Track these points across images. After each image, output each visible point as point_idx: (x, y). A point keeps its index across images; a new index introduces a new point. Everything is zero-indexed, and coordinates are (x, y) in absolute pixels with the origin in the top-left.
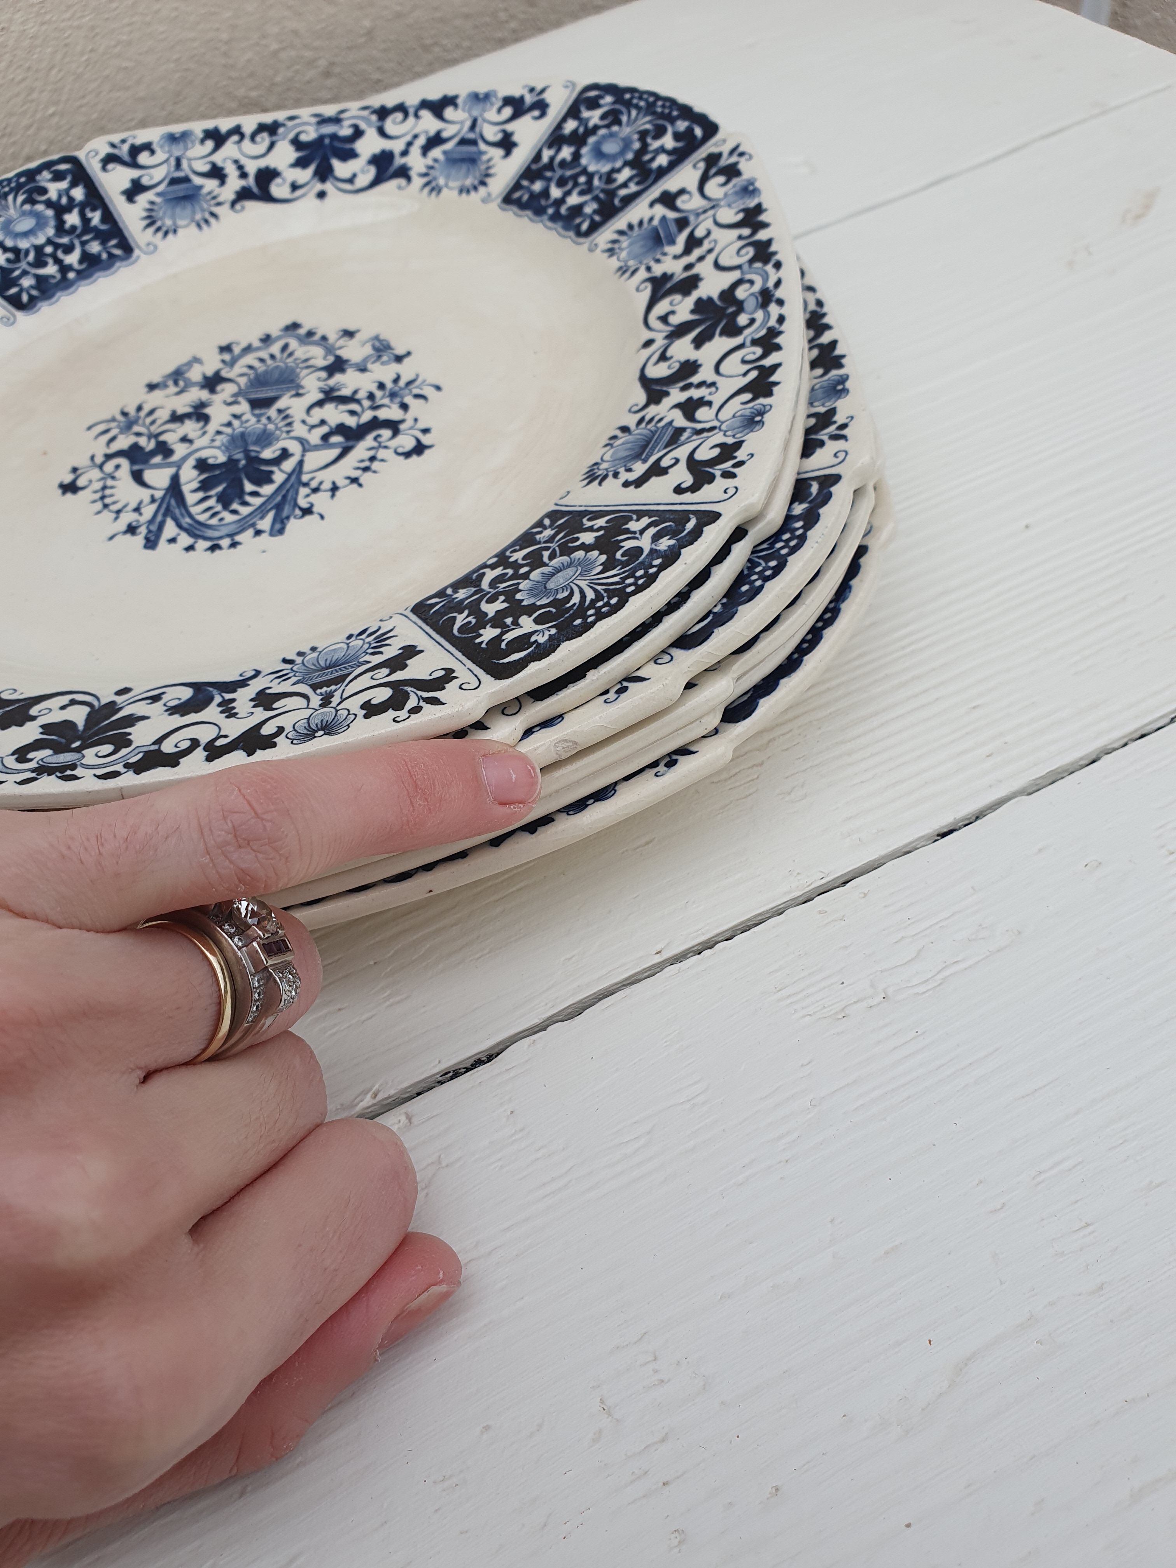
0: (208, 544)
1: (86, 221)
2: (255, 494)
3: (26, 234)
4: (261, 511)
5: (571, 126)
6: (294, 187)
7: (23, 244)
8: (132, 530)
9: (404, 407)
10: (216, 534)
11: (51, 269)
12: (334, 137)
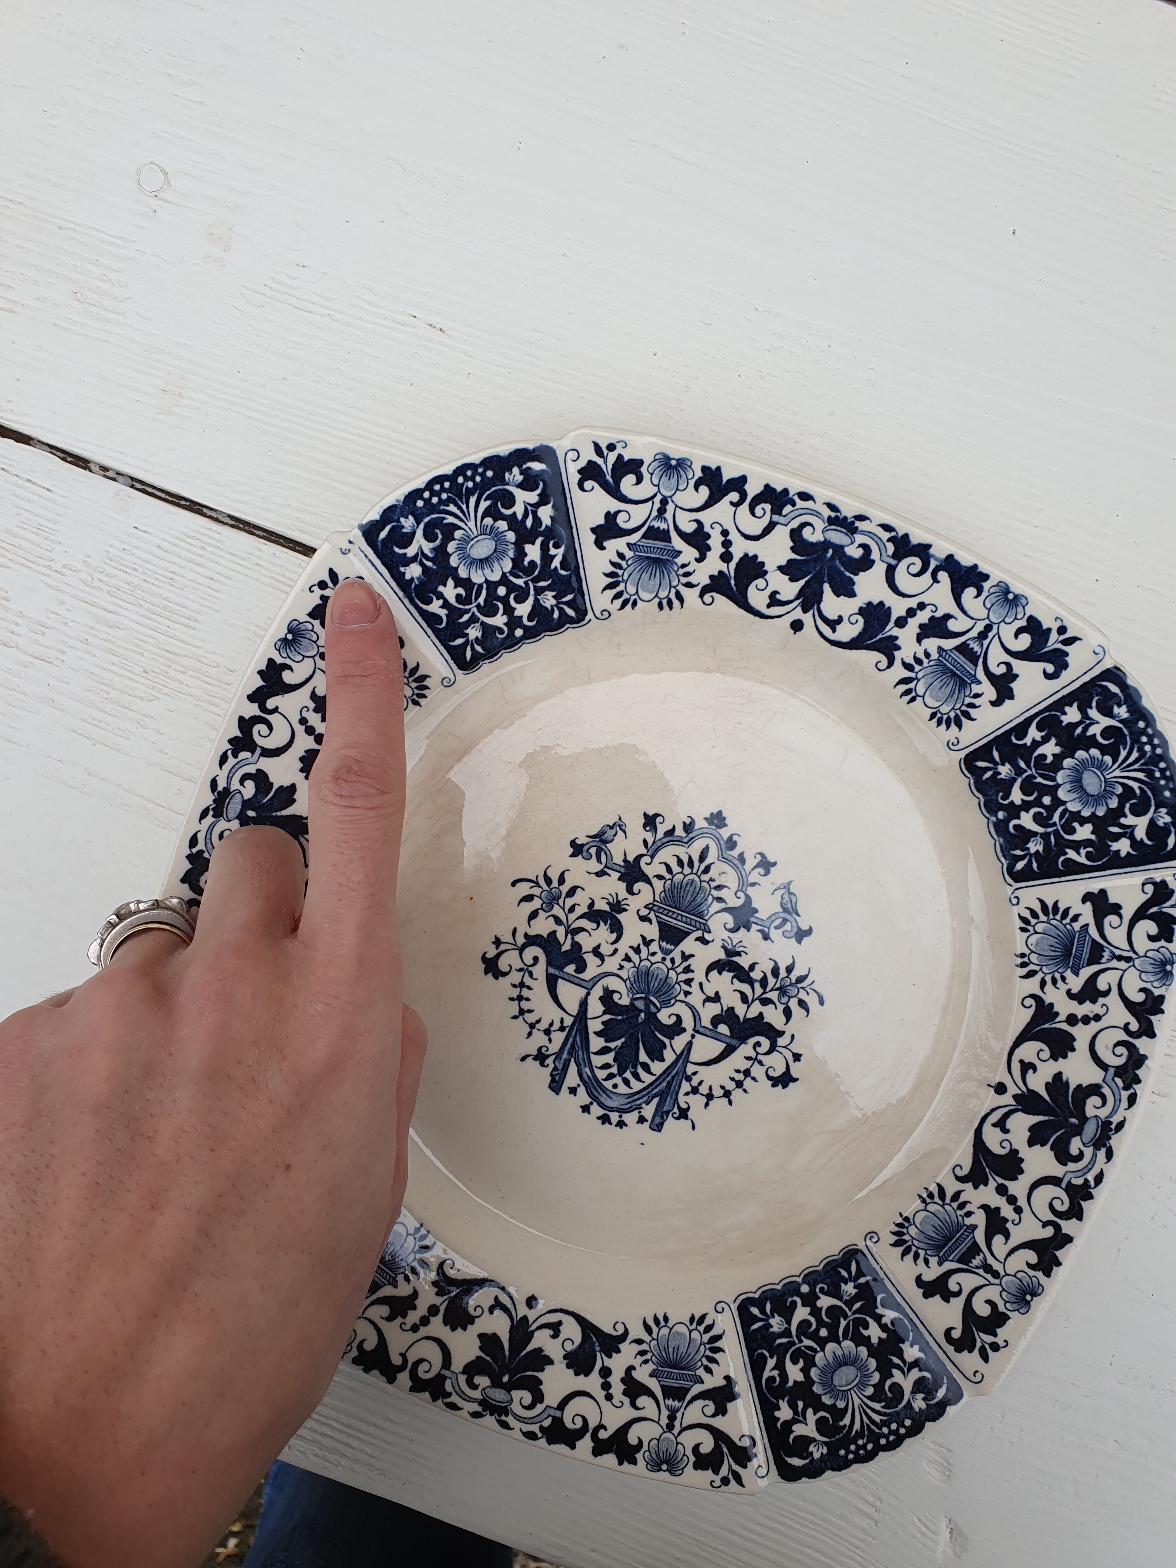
0: (601, 1112)
1: (547, 558)
2: (646, 1068)
3: (483, 562)
4: (647, 1093)
5: (1072, 715)
6: (774, 600)
7: (478, 578)
8: (541, 1057)
9: (788, 1013)
10: (609, 1103)
11: (499, 620)
12: (839, 549)
